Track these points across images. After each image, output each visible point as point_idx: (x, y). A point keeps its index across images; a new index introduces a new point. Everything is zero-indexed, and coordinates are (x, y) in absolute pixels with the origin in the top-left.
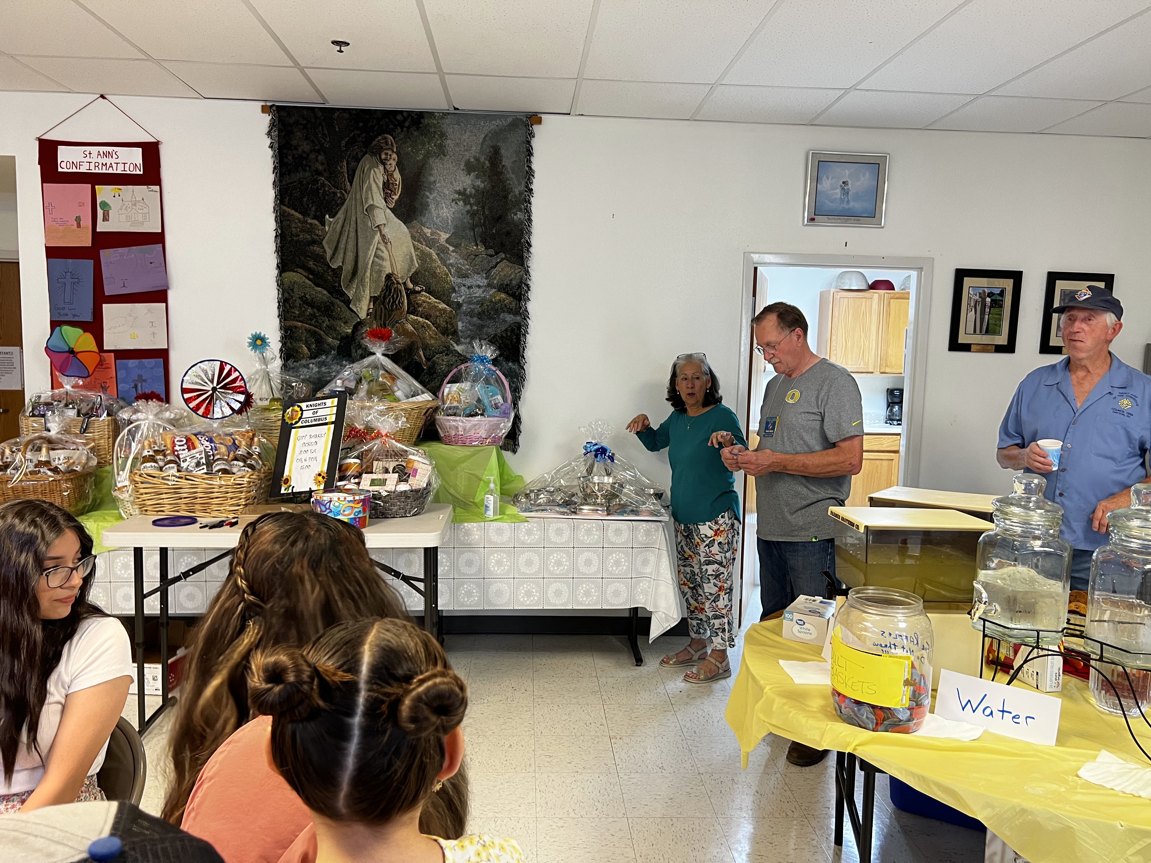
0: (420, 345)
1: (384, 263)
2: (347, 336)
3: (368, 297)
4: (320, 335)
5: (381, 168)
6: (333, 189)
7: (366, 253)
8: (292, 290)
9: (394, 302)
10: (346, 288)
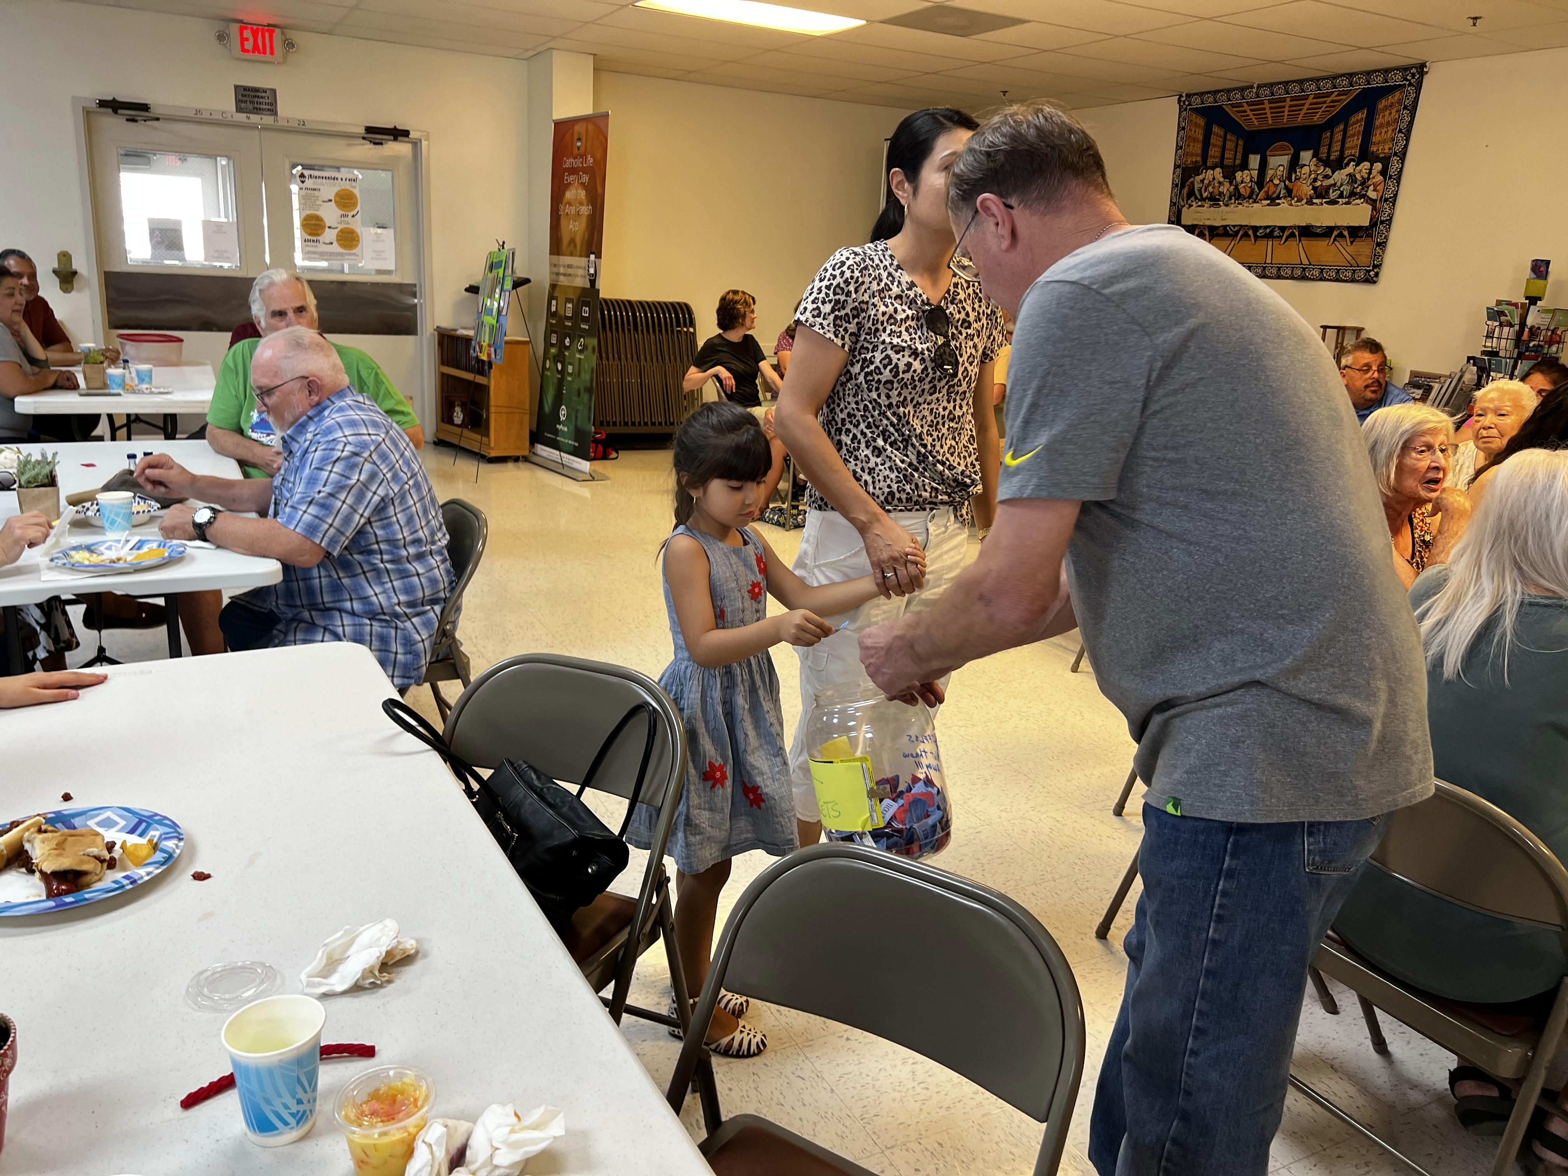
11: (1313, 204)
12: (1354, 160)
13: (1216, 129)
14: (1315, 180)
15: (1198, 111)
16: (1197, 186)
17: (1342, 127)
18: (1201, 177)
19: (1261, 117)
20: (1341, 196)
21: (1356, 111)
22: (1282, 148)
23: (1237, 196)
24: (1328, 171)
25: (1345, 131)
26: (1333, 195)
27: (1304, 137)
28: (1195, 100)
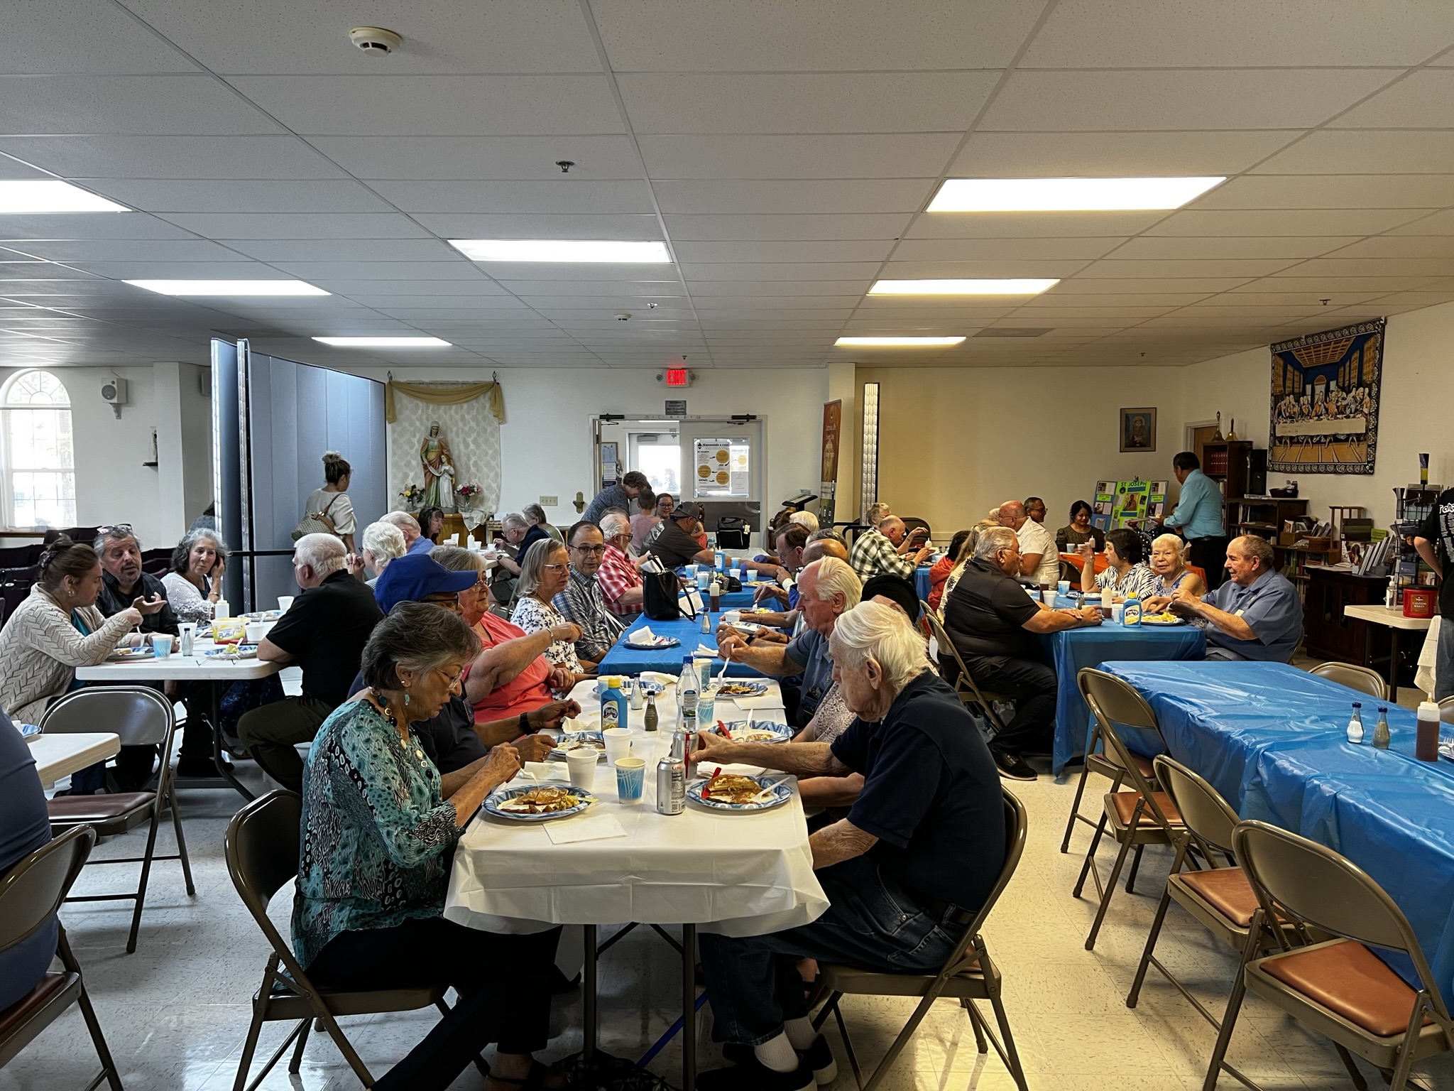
11: (1337, 418)
12: (1354, 386)
13: (1289, 368)
14: (1337, 401)
15: (1279, 355)
16: (1283, 408)
17: (1348, 363)
18: (1283, 402)
19: (1311, 359)
20: (1351, 413)
21: (1353, 353)
22: (1321, 380)
23: (1302, 414)
24: (1344, 394)
25: (1350, 365)
26: (1348, 411)
27: (1330, 371)
28: (1278, 347)
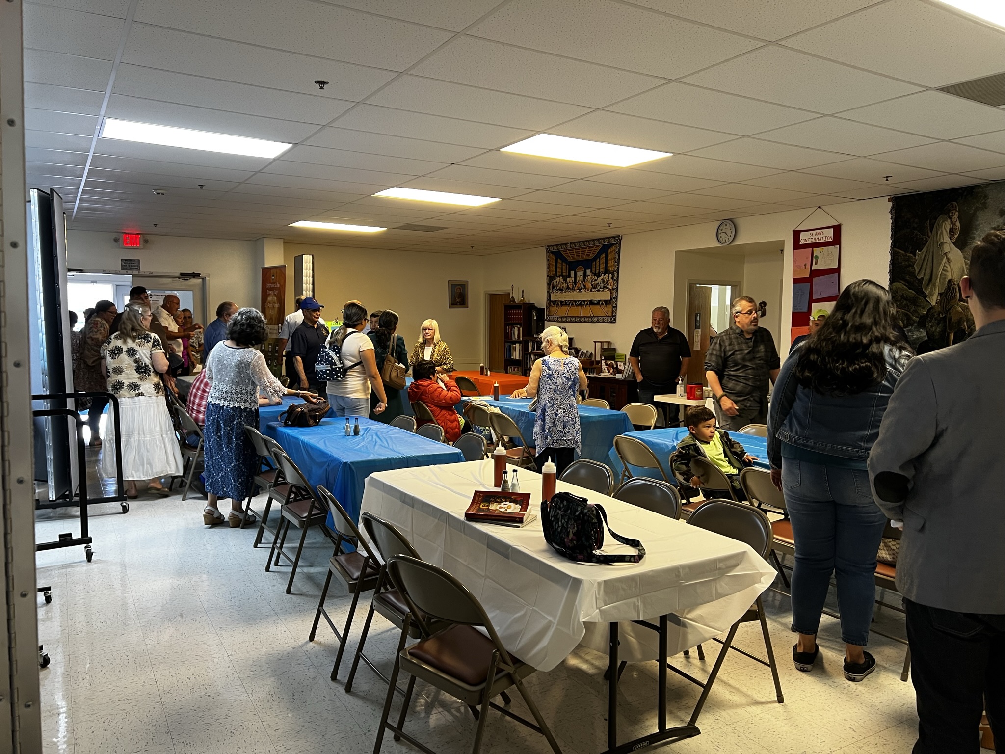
0: (965, 319)
1: (948, 274)
2: (924, 315)
3: (937, 294)
4: (909, 315)
5: (949, 221)
6: (922, 236)
7: (938, 269)
8: (897, 292)
9: (952, 295)
10: (925, 289)
11: (591, 291)
12: (603, 273)
13: (559, 260)
14: (592, 281)
15: (552, 253)
16: (555, 284)
17: (598, 260)
18: (555, 281)
19: (573, 256)
20: (601, 288)
21: (601, 255)
22: (581, 268)
23: (568, 288)
24: (596, 278)
25: (599, 261)
26: (599, 287)
27: (587, 264)
28: (551, 248)
